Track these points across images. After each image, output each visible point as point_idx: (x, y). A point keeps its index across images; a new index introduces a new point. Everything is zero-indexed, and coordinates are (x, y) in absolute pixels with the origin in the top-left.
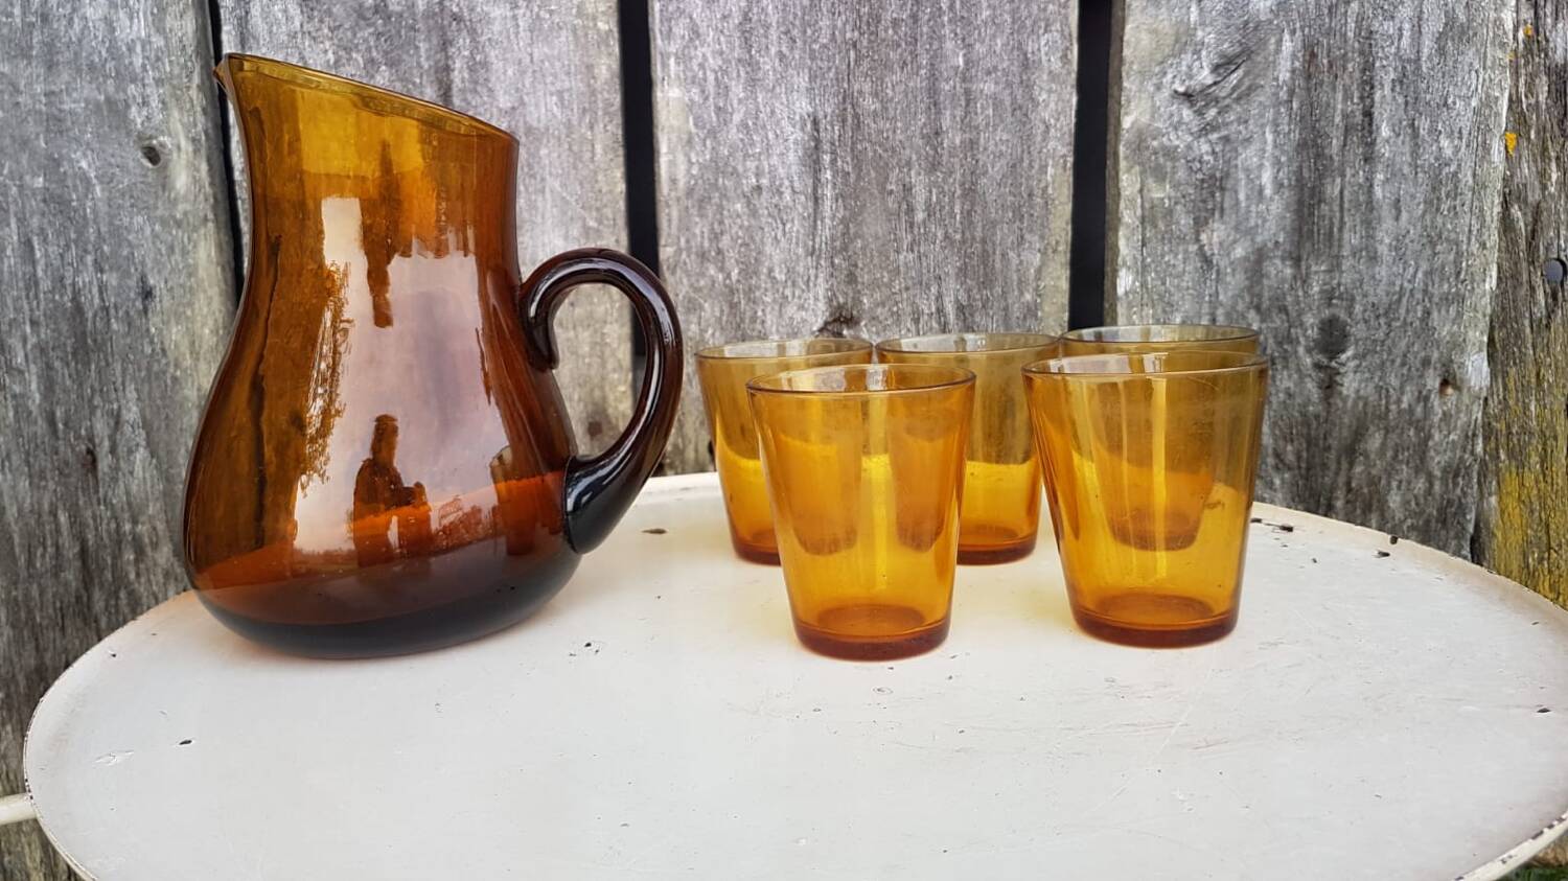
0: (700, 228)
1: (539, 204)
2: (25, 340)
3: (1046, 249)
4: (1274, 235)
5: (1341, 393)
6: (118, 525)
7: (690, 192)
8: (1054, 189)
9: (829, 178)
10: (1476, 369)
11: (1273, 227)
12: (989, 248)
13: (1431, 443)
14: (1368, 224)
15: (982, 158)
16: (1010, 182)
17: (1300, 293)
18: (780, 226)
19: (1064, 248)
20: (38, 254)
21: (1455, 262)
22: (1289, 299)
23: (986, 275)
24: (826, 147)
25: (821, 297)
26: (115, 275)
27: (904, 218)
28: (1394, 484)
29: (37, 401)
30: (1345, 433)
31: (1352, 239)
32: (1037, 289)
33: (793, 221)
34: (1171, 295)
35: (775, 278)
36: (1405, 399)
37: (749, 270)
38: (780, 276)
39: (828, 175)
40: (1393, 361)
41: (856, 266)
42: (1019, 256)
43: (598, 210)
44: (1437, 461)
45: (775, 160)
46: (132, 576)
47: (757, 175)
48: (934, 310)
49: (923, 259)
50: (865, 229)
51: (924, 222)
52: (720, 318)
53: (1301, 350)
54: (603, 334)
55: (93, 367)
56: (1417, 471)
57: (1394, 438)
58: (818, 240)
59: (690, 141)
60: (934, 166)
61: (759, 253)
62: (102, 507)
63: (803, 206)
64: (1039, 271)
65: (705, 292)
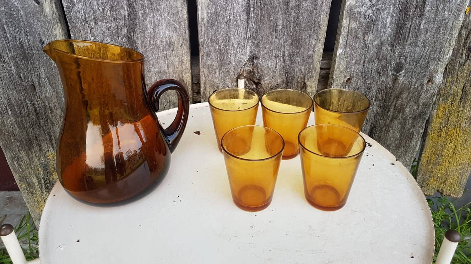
0: (211, 32)
1: (161, 20)
2: (8, 55)
3: (317, 39)
4: (388, 38)
5: (398, 82)
6: (44, 104)
7: (208, 22)
8: (322, 22)
9: (253, 16)
10: (439, 78)
11: (388, 35)
12: (300, 38)
13: (421, 97)
14: (417, 36)
15: (301, 10)
16: (309, 18)
17: (392, 54)
18: (236, 31)
19: (323, 40)
20: (7, 31)
21: (440, 48)
22: (388, 56)
23: (299, 45)
24: (252, 6)
25: (248, 52)
26: (31, 37)
27: (275, 28)
28: (408, 106)
29: (15, 71)
30: (397, 93)
31: (410, 40)
32: (313, 51)
33: (240, 30)
34: (353, 55)
36: (416, 85)
37: (226, 44)
38: (235, 46)
39: (252, 14)
40: (415, 75)
41: (259, 42)
42: (309, 41)
43: (179, 22)
44: (422, 101)
45: (235, 11)
46: (51, 117)
47: (229, 16)
48: (282, 55)
49: (280, 40)
50: (263, 31)
51: (281, 29)
52: (217, 58)
53: (389, 70)
54: (182, 59)
55: (29, 62)
56: (415, 103)
57: (411, 94)
58: (248, 34)
59: (208, 6)
60: (285, 13)
61: (229, 39)
62: (39, 99)
63: (244, 24)
64: (315, 46)
65: (213, 51)
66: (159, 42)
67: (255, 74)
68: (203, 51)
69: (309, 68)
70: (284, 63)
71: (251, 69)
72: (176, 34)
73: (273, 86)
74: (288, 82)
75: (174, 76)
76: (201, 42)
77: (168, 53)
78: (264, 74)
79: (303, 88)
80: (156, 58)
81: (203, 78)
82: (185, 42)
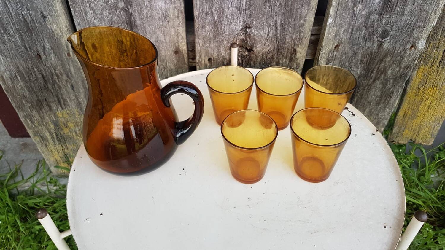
0: (206, 6)
2: (12, 29)
3: (309, 10)
4: (376, 8)
5: (383, 47)
6: (51, 71)
10: (422, 45)
11: (376, 6)
12: (292, 8)
13: (403, 60)
14: (404, 6)
17: (379, 23)
18: (230, 3)
19: (314, 10)
20: (9, 6)
21: (426, 17)
22: (375, 24)
23: (290, 15)
25: (241, 22)
26: (33, 12)
28: (391, 69)
29: (20, 43)
30: (381, 57)
31: (398, 9)
32: (304, 20)
33: (234, 2)
34: (342, 24)
35: (228, 18)
36: (400, 50)
37: (220, 16)
38: (230, 17)
40: (400, 41)
41: (252, 13)
44: (403, 65)
46: (57, 81)
48: (274, 24)
49: (273, 10)
50: (256, 3)
52: (212, 29)
53: (375, 37)
54: (178, 30)
55: (33, 34)
56: (397, 66)
57: (394, 58)
58: (241, 6)
61: (223, 11)
62: (45, 67)
64: (306, 15)
65: (207, 23)
66: (155, 14)
67: (247, 42)
68: (198, 23)
69: (300, 36)
70: (276, 31)
71: (244, 37)
72: (171, 7)
73: (264, 52)
74: (279, 49)
75: (171, 45)
76: (196, 16)
77: (164, 24)
78: (256, 42)
79: (293, 53)
80: (153, 29)
81: (198, 48)
82: (180, 13)
